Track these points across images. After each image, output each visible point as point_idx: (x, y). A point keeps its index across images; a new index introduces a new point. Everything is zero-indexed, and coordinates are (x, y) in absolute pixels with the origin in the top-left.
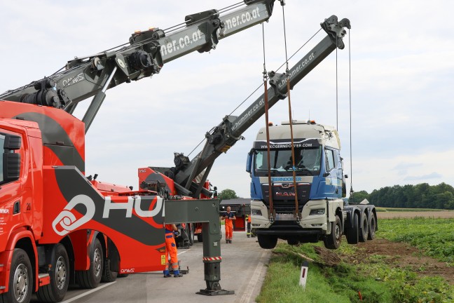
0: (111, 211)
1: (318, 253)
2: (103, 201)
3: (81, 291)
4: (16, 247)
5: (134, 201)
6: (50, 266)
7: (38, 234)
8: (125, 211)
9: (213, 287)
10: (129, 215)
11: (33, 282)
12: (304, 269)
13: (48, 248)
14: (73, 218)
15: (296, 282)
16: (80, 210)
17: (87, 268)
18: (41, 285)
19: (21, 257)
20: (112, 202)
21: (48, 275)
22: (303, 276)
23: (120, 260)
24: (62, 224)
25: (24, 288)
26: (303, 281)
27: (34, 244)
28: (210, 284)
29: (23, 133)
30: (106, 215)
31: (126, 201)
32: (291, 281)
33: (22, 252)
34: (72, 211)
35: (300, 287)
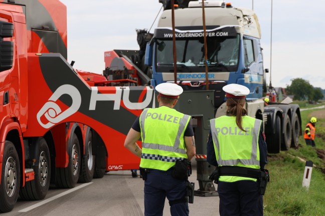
0: (98, 103)
1: (321, 157)
2: (90, 91)
3: (59, 191)
4: (6, 139)
5: (123, 92)
6: (35, 160)
7: (24, 126)
8: (112, 102)
9: (206, 188)
10: (117, 107)
11: (20, 176)
12: (308, 170)
13: (32, 141)
14: (59, 110)
15: (299, 183)
16: (66, 101)
17: (66, 166)
18: (27, 180)
19: (10, 149)
20: (99, 92)
21: (32, 170)
22: (307, 177)
23: (107, 155)
24: (46, 115)
25: (13, 182)
26: (306, 182)
27: (21, 136)
28: (204, 184)
29: (9, 18)
30: (92, 107)
31: (114, 92)
32: (294, 182)
33: (11, 145)
34: (57, 102)
35: (304, 189)
